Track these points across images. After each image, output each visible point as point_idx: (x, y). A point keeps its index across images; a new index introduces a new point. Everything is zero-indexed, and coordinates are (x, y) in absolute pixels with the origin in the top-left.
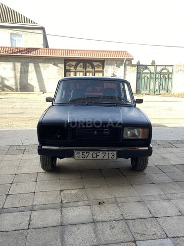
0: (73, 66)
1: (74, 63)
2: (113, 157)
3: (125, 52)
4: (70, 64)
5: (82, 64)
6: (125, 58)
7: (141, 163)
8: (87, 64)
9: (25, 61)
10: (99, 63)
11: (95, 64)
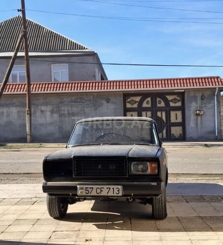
0: (136, 102)
1: (138, 99)
2: (118, 192)
3: (218, 78)
4: (132, 100)
5: (149, 99)
6: (217, 86)
7: (157, 204)
8: (158, 99)
9: (69, 99)
10: (176, 97)
11: (170, 98)
